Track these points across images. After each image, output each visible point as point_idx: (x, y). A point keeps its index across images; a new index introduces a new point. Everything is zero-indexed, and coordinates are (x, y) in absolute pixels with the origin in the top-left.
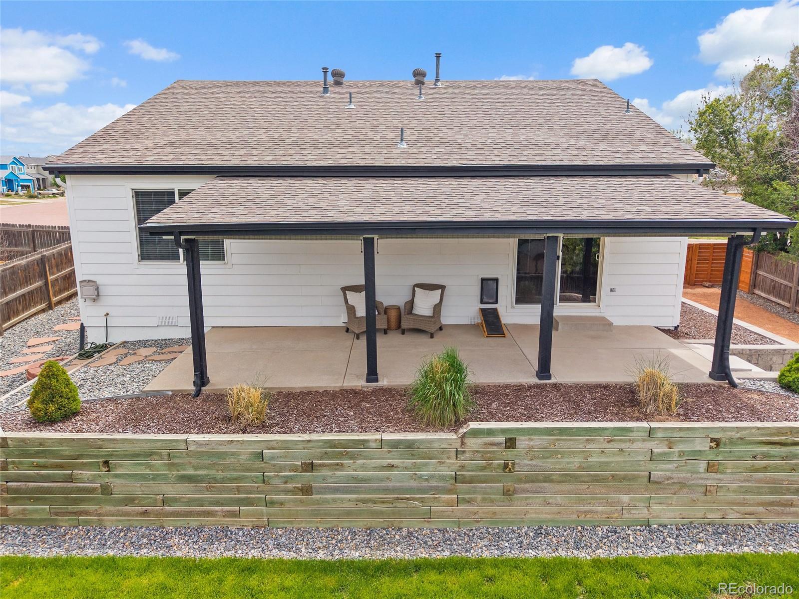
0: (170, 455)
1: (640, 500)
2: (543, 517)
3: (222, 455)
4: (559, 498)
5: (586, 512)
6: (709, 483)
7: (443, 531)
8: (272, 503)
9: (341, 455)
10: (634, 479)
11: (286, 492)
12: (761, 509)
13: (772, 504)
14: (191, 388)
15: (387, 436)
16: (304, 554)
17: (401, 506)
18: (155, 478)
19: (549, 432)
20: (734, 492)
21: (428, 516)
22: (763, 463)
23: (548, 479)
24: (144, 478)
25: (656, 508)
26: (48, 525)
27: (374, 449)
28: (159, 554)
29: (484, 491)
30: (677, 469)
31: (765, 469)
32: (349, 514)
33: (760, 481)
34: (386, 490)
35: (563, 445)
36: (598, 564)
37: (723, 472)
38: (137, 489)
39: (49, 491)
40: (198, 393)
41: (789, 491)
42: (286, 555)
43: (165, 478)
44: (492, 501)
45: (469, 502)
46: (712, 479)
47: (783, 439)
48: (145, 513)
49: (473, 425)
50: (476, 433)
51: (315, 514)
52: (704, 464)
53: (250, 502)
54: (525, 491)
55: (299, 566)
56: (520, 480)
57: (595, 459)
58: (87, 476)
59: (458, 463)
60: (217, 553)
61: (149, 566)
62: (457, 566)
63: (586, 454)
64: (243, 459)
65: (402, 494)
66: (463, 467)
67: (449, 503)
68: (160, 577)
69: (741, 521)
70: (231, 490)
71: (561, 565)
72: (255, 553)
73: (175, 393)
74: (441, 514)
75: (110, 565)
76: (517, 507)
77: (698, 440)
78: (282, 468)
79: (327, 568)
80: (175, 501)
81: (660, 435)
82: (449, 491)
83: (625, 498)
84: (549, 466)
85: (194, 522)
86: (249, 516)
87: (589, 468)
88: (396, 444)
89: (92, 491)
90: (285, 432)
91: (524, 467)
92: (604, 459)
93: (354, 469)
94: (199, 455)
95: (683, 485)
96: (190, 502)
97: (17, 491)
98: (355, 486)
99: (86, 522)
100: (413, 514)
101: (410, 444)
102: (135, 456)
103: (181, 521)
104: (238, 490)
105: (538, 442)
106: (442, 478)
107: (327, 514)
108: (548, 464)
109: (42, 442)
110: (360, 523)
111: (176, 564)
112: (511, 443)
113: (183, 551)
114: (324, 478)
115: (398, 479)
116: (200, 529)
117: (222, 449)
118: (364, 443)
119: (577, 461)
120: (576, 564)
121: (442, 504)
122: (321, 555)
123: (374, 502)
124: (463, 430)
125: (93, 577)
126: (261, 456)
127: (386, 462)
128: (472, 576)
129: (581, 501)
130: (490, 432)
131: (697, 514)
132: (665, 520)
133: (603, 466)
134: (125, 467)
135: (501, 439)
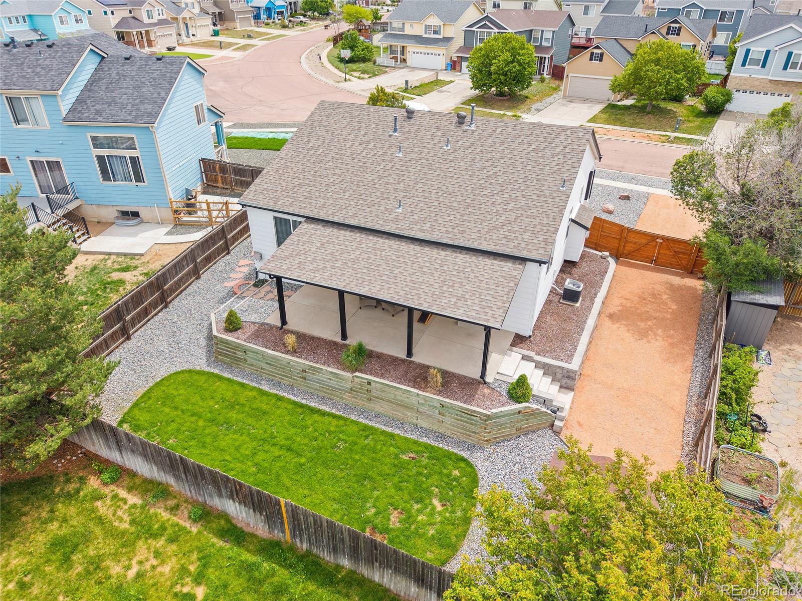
0: (264, 355)
1: (414, 416)
2: (381, 411)
3: (278, 360)
4: (386, 406)
5: (395, 414)
6: (440, 419)
7: (346, 405)
8: (294, 379)
9: (315, 371)
10: (412, 409)
11: (298, 377)
12: (459, 434)
13: (463, 434)
14: (279, 325)
15: (329, 369)
16: (298, 400)
17: (334, 393)
18: (259, 361)
19: (383, 384)
20: (449, 424)
21: (342, 398)
22: (461, 418)
23: (382, 399)
24: (256, 360)
25: (420, 421)
26: (229, 366)
27: (324, 372)
28: (257, 386)
29: (361, 397)
30: (428, 410)
31: (461, 420)
32: (317, 390)
33: (458, 424)
34: (329, 386)
35: (387, 389)
36: (383, 432)
37: (445, 416)
38: (254, 362)
39: (229, 355)
40: (282, 328)
41: (469, 431)
42: (293, 398)
43: (262, 362)
44: (363, 400)
45: (356, 398)
46: (441, 418)
47: (468, 412)
48: (257, 370)
49: (357, 374)
50: (357, 377)
51: (307, 387)
52: (437, 412)
53: (287, 377)
54: (374, 400)
55: (295, 403)
56: (373, 396)
57: (398, 397)
58: (240, 354)
59: (352, 385)
60: (273, 391)
61: (253, 389)
62: (339, 418)
63: (396, 395)
64: (285, 363)
65: (334, 389)
66: (354, 387)
67: (349, 397)
68: (254, 393)
69: (451, 436)
70: (281, 371)
71: (372, 427)
72: (284, 394)
73: (274, 326)
74: (346, 399)
75: (242, 385)
76: (371, 405)
77: (435, 403)
78: (296, 369)
79: (302, 406)
80: (264, 369)
81: (421, 397)
82: (349, 393)
83: (409, 414)
84: (383, 395)
85: (271, 378)
86: (286, 381)
87: (397, 400)
88: (332, 373)
89: (241, 359)
90: (299, 357)
91: (374, 393)
92: (401, 398)
93: (318, 376)
94: (271, 358)
95: (430, 416)
96: (269, 371)
97: (221, 352)
98: (319, 382)
99: (240, 368)
100: (337, 396)
101: (336, 374)
102: (253, 352)
103: (267, 376)
104: (284, 372)
105: (378, 385)
106: (347, 388)
107: (310, 388)
108: (383, 394)
109: (227, 340)
110: (321, 394)
111: (261, 391)
112: (369, 383)
113: (265, 388)
114: (309, 376)
115: (333, 383)
116: (272, 380)
117: (278, 358)
118: (322, 369)
119: (392, 396)
120: (377, 430)
121: (347, 396)
122: (303, 402)
123: (325, 388)
124: (354, 375)
125: (237, 388)
126: (289, 363)
127: (329, 377)
128: (341, 422)
129: (394, 410)
130: (362, 378)
131: (435, 428)
132: (423, 426)
133: (402, 401)
134: (250, 354)
135: (366, 381)
